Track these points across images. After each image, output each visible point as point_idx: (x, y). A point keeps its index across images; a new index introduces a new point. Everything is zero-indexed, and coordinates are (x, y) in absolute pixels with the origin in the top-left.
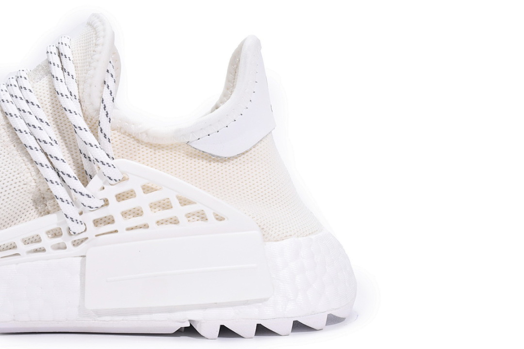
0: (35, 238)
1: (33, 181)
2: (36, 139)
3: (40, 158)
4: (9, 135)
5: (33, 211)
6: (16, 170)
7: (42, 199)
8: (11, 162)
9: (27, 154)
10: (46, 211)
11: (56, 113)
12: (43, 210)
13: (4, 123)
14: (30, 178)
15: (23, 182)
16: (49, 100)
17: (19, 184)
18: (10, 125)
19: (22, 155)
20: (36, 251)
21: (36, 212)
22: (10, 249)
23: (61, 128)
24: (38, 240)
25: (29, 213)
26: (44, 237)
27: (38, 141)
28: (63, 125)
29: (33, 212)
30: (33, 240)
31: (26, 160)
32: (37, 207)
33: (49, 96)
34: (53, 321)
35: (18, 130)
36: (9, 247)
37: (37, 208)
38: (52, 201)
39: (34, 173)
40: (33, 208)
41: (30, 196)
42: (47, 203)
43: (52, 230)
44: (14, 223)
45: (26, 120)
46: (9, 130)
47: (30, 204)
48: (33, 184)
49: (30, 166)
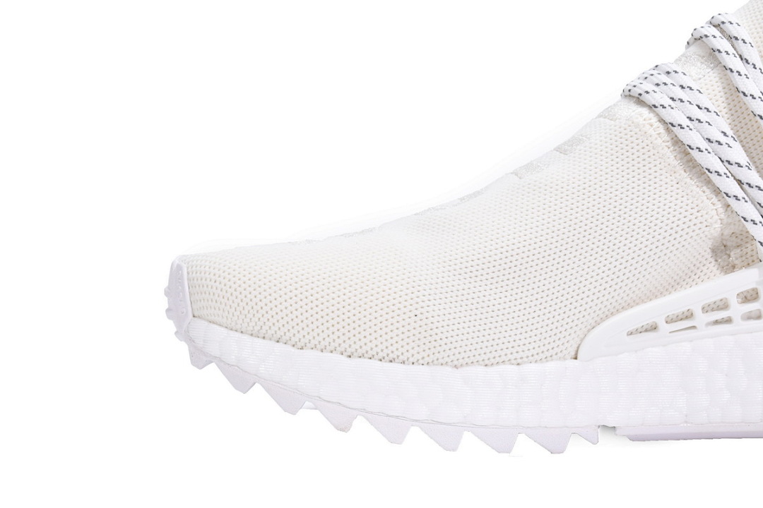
0: (718, 303)
1: (719, 221)
2: (722, 161)
3: (731, 187)
4: (675, 156)
5: (713, 264)
6: (694, 206)
7: (723, 248)
8: (684, 194)
9: (709, 182)
10: (730, 265)
11: (736, 123)
12: (726, 263)
13: (668, 139)
14: (716, 217)
15: (705, 224)
16: (725, 105)
17: (700, 225)
18: (677, 142)
19: (700, 184)
20: (716, 322)
21: (717, 266)
22: (681, 319)
23: (747, 145)
24: (724, 306)
25: (706, 267)
26: (734, 301)
27: (726, 164)
28: (748, 140)
29: (713, 267)
30: (715, 307)
31: (708, 192)
32: (718, 259)
33: (723, 99)
34: (742, 422)
35: (695, 148)
36: (680, 317)
37: (716, 261)
38: (739, 250)
39: (721, 210)
40: (713, 260)
41: (710, 243)
42: (732, 254)
43: (742, 293)
44: (694, 283)
45: (703, 134)
46: (676, 148)
47: (708, 254)
48: (718, 225)
49: (715, 199)
